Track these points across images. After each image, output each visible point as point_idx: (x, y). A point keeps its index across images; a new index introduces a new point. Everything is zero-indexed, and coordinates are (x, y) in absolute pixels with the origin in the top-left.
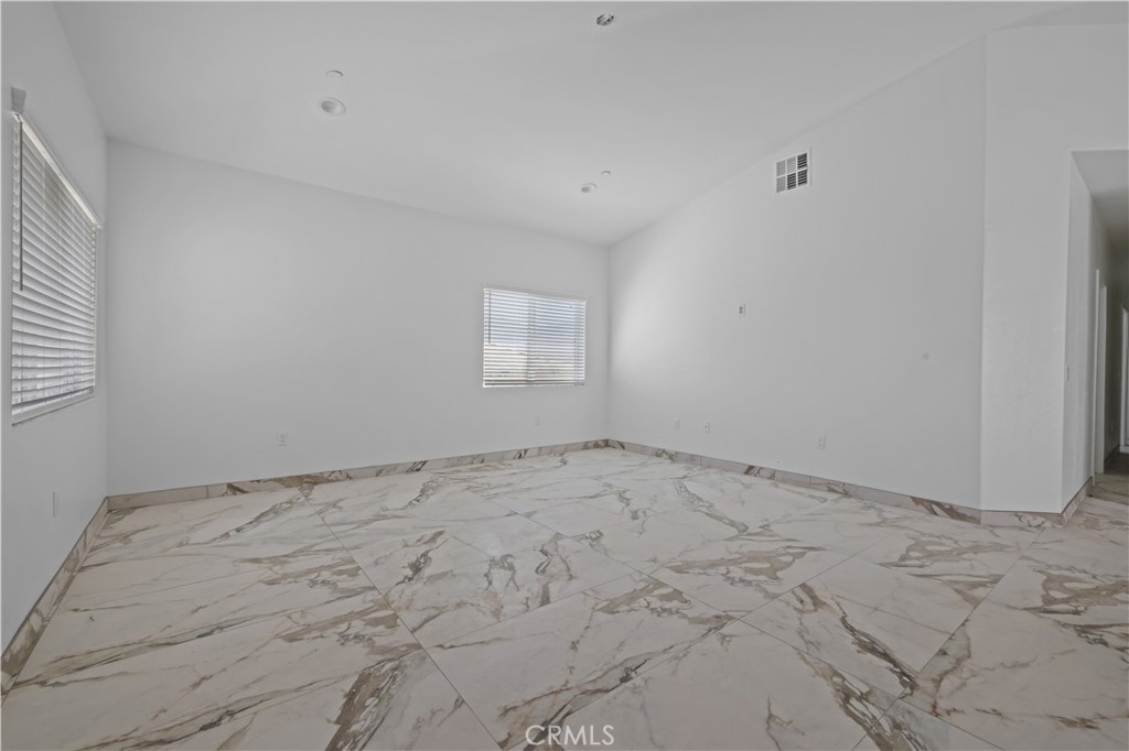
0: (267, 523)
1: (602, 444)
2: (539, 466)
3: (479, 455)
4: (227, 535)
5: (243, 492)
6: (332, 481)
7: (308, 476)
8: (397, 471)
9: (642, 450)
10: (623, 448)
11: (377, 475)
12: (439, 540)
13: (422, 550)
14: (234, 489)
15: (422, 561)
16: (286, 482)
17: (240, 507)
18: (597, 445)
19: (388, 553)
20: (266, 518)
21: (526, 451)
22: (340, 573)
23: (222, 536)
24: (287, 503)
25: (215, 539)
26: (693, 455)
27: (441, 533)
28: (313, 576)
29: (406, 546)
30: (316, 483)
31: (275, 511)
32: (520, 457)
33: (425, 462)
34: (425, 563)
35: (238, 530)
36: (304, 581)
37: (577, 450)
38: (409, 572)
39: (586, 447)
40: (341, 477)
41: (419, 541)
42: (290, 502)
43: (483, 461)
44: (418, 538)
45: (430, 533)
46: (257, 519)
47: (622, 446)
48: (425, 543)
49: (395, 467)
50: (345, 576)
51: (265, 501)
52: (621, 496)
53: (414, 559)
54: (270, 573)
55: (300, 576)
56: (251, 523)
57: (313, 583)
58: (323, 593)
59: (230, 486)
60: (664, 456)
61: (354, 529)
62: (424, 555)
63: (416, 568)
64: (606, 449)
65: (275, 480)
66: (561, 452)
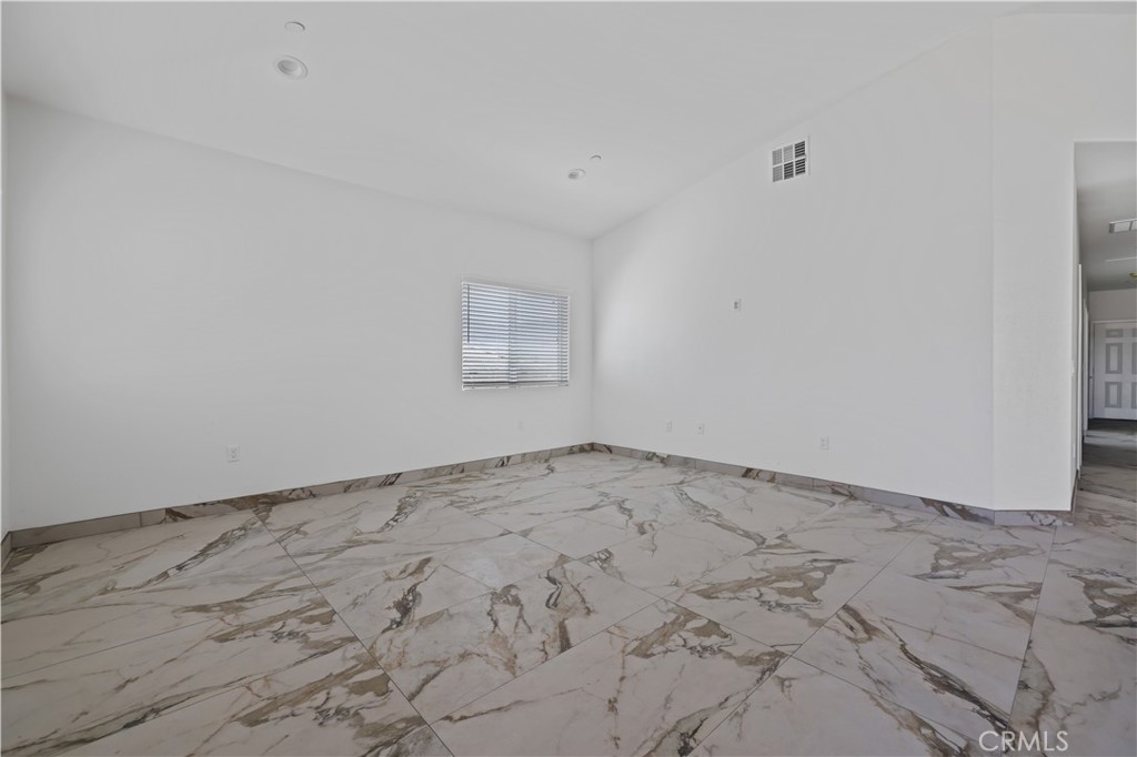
0: (216, 557)
1: (587, 448)
2: (525, 475)
3: (458, 465)
4: (165, 575)
5: (185, 517)
6: (293, 500)
7: (265, 496)
8: (367, 486)
9: (630, 453)
10: (611, 452)
11: (345, 491)
12: (428, 571)
13: (408, 583)
14: (174, 514)
15: (411, 598)
16: (238, 504)
17: (181, 537)
18: (582, 449)
19: (367, 590)
20: (214, 551)
21: (509, 458)
22: (311, 620)
23: (159, 577)
24: (240, 529)
25: (150, 581)
26: (686, 459)
27: (427, 561)
28: (277, 626)
29: (389, 579)
30: (274, 504)
31: (225, 540)
32: (502, 465)
33: (400, 474)
34: (414, 600)
35: (180, 568)
36: (266, 633)
37: (563, 455)
38: (396, 615)
39: (571, 451)
40: (303, 496)
41: (404, 571)
42: (243, 528)
43: (462, 471)
44: (402, 568)
45: (415, 561)
46: (204, 552)
47: (609, 449)
48: (411, 574)
49: (365, 481)
50: (317, 624)
51: (213, 529)
52: (621, 507)
53: (400, 597)
54: (222, 625)
55: (260, 627)
56: (195, 557)
57: (278, 636)
58: (291, 649)
59: (170, 511)
60: (655, 459)
61: (324, 559)
62: (412, 590)
63: (404, 608)
64: (592, 453)
65: (225, 502)
66: (546, 458)
